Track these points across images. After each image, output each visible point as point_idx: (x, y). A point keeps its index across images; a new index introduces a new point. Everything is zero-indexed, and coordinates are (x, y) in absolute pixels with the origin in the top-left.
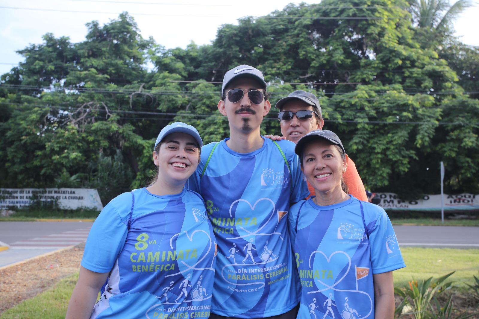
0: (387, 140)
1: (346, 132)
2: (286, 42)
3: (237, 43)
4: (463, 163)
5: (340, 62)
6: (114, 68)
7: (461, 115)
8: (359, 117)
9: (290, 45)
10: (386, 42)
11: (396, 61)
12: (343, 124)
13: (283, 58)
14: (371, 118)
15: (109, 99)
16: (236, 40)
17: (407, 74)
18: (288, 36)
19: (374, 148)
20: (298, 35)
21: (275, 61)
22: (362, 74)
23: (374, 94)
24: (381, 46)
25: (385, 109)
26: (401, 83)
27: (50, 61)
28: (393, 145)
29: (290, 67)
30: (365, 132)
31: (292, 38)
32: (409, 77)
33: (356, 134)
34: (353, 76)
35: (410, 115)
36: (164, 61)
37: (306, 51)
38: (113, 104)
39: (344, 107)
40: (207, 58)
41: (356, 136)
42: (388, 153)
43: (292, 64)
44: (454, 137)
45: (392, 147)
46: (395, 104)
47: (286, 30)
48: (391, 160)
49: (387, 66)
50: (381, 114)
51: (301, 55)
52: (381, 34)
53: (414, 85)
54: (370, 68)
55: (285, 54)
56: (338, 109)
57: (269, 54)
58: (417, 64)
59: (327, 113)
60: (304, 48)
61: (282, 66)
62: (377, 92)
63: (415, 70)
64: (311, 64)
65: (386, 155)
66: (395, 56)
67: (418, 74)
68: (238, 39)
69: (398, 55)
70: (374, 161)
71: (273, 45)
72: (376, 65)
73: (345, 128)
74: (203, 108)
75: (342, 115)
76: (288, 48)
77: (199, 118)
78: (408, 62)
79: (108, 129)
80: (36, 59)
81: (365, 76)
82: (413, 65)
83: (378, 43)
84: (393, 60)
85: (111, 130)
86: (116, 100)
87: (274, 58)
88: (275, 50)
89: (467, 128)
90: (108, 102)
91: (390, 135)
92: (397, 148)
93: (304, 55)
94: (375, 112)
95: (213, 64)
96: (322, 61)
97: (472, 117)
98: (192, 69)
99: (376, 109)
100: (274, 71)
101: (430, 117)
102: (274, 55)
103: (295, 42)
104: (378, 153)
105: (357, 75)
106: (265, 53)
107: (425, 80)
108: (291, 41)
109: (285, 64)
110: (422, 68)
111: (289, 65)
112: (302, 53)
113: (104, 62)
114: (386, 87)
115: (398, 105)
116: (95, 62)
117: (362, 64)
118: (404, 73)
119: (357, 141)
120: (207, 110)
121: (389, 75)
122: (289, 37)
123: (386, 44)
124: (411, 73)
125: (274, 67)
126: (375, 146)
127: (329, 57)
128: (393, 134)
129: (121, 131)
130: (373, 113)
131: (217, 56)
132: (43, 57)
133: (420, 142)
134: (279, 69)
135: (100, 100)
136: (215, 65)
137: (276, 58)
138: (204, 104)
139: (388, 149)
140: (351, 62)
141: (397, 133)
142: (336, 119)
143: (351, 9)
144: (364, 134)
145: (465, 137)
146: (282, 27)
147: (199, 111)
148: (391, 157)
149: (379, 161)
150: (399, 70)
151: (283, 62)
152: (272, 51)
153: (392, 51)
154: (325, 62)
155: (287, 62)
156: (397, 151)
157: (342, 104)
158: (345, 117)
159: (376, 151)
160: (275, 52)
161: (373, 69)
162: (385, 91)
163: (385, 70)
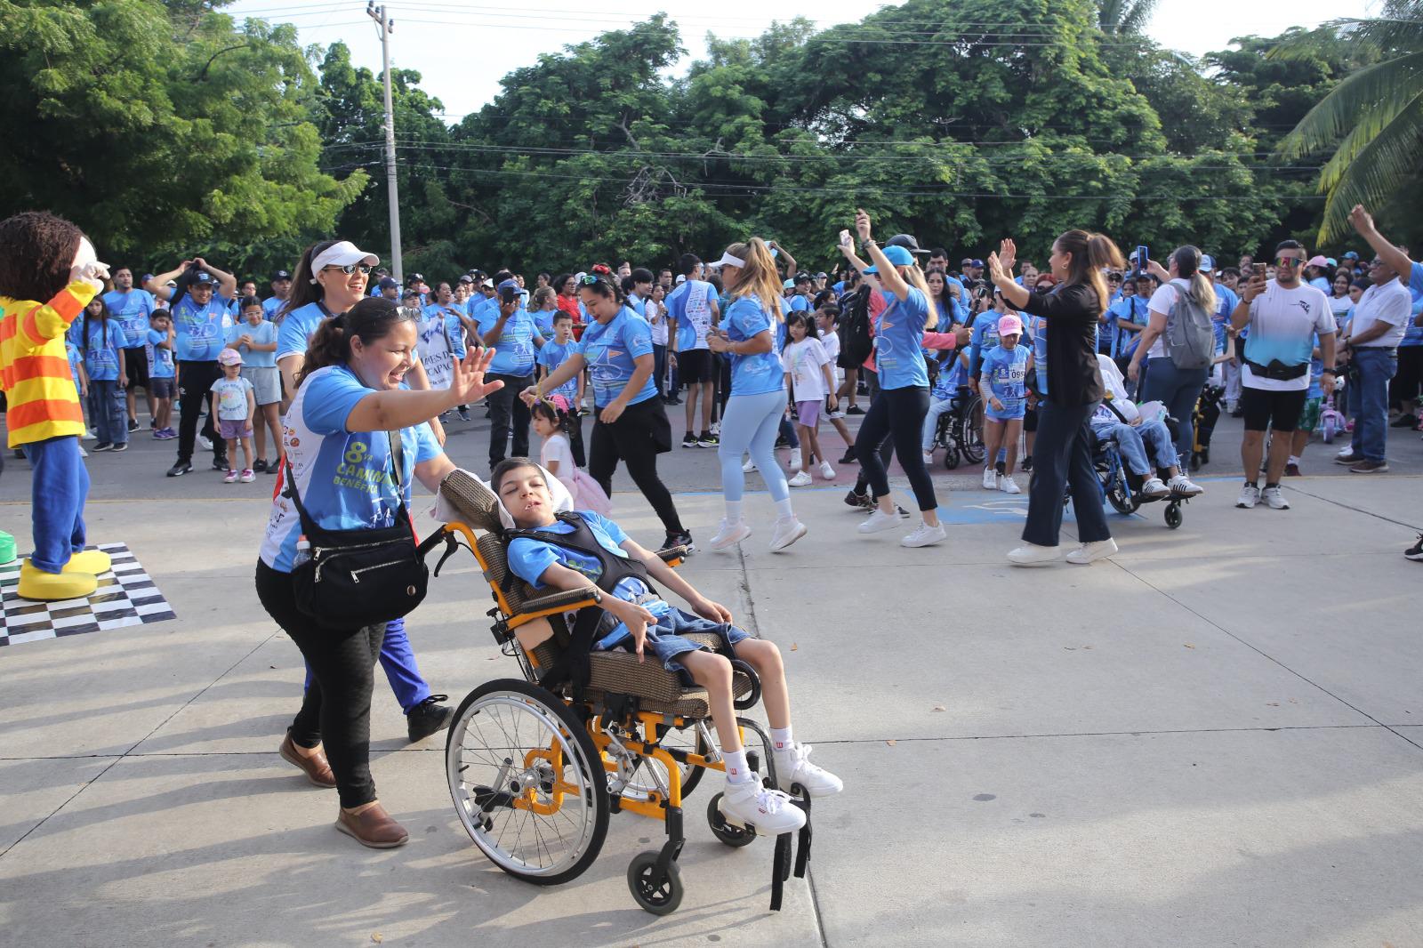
2: (916, 65)
3: (844, 68)
4: (1161, 248)
5: (999, 101)
7: (1164, 182)
8: (1033, 188)
9: (923, 71)
10: (1066, 69)
11: (1078, 100)
12: (1011, 198)
13: (911, 89)
14: (1048, 190)
16: (843, 64)
17: (1092, 118)
18: (917, 54)
20: (935, 55)
21: (899, 96)
23: (1049, 151)
24: (1058, 75)
25: (1067, 177)
26: (1083, 132)
27: (559, 100)
29: (922, 106)
30: (1040, 208)
31: (925, 59)
32: (1094, 122)
33: (1028, 212)
34: (1014, 120)
35: (1100, 186)
37: (947, 81)
39: (1010, 173)
40: (791, 88)
41: (1028, 214)
43: (925, 100)
44: (1153, 214)
46: (1079, 169)
47: (915, 45)
49: (1065, 107)
50: (1062, 184)
51: (939, 87)
52: (1059, 59)
53: (1101, 136)
55: (914, 84)
57: (889, 83)
58: (1106, 103)
59: (990, 184)
60: (943, 75)
61: (910, 103)
62: (1053, 147)
63: (1104, 112)
64: (953, 101)
66: (1077, 92)
67: (1108, 119)
68: (847, 61)
69: (1083, 90)
71: (896, 69)
72: (1050, 106)
73: (1011, 202)
75: (1008, 184)
76: (920, 74)
78: (1094, 100)
80: (539, 97)
81: (1033, 121)
82: (1101, 105)
83: (1054, 71)
84: (1075, 98)
87: (896, 90)
88: (898, 76)
89: (1170, 201)
91: (1071, 212)
93: (943, 87)
94: (1053, 179)
96: (972, 98)
97: (1178, 185)
99: (1053, 174)
100: (899, 111)
101: (1125, 187)
102: (895, 85)
103: (931, 67)
106: (882, 82)
107: (1116, 128)
108: (925, 66)
110: (1115, 108)
111: (920, 102)
112: (940, 86)
114: (1064, 141)
115: (1084, 170)
117: (1028, 102)
118: (1087, 115)
119: (1030, 221)
121: (1066, 118)
122: (921, 58)
123: (1066, 73)
124: (1099, 117)
126: (1053, 227)
127: (980, 91)
130: (1050, 181)
131: (811, 86)
132: (547, 92)
133: (1112, 222)
134: (904, 108)
135: (657, 163)
137: (900, 90)
138: (810, 167)
142: (1000, 190)
143: (1019, 20)
144: (1039, 211)
145: (1168, 214)
146: (910, 40)
147: (805, 179)
150: (1081, 113)
151: (910, 97)
152: (894, 79)
153: (1074, 84)
154: (975, 99)
155: (917, 97)
157: (1008, 168)
158: (1013, 186)
160: (898, 81)
162: (1065, 147)
163: (1062, 112)
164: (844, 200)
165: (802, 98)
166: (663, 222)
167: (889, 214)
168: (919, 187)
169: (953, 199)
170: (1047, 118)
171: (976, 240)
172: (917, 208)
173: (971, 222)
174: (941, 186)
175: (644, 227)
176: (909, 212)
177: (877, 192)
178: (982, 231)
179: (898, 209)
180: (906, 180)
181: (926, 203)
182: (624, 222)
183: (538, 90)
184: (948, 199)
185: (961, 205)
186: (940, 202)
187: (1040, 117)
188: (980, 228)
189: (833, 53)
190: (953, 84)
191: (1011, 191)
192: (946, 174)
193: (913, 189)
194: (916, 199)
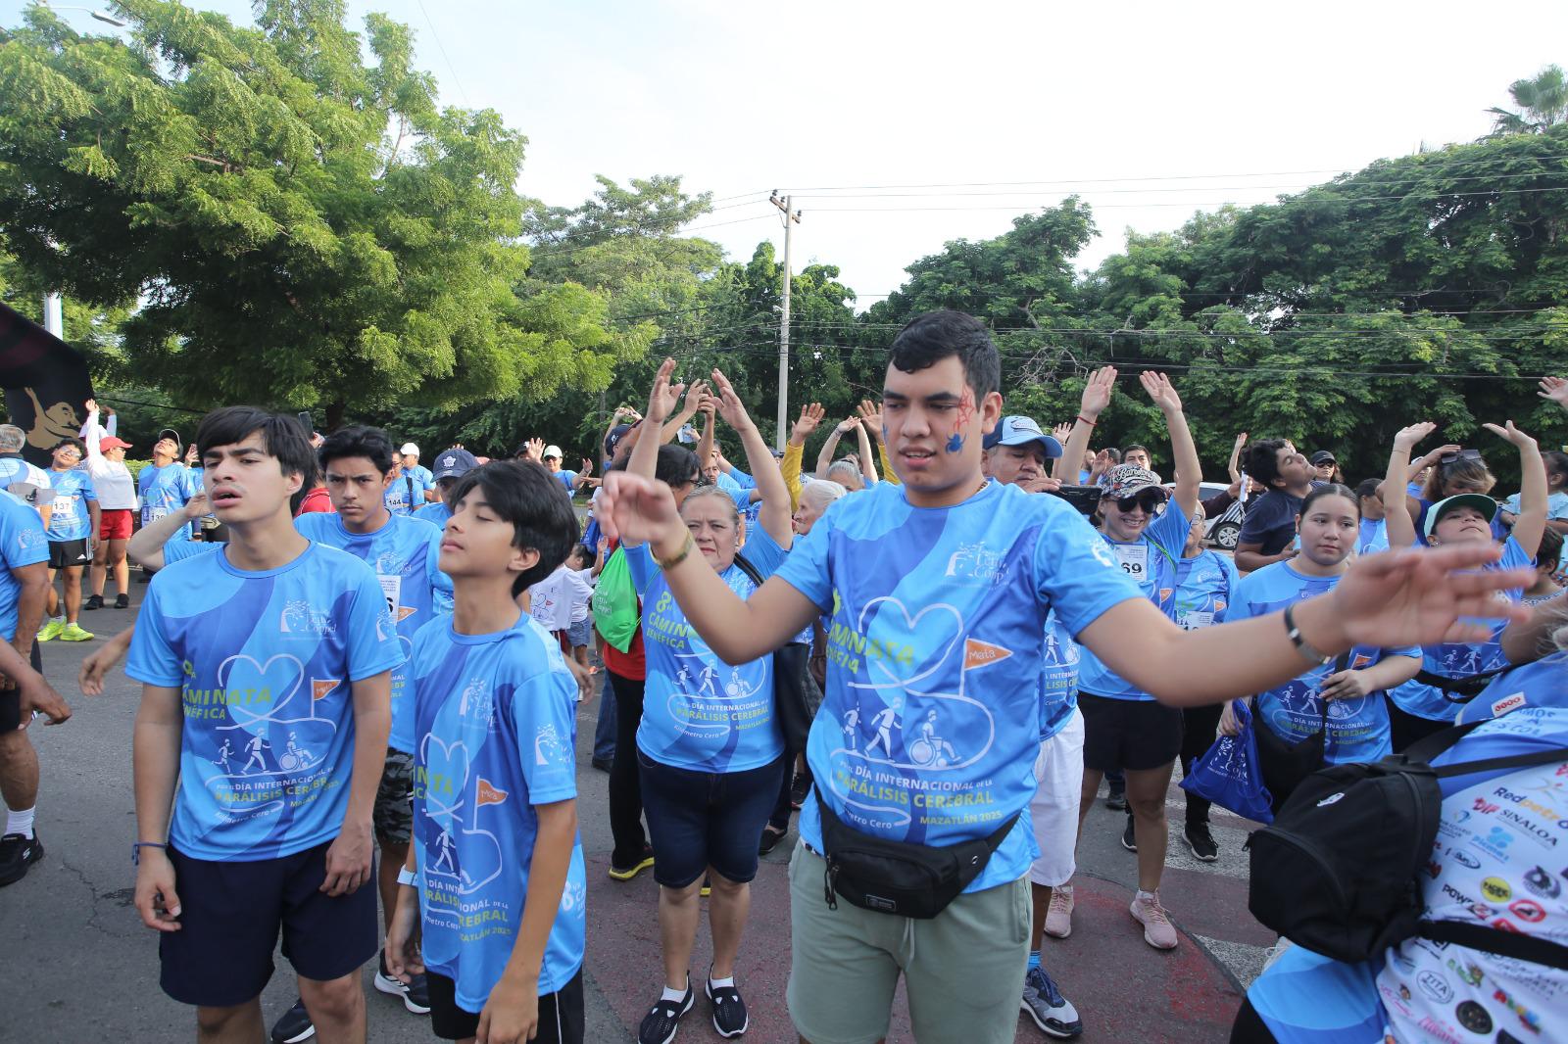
1: (1521, 394)
2: (1377, 232)
3: (1283, 240)
5: (1498, 267)
9: (1386, 238)
13: (1369, 261)
16: (1282, 235)
18: (1381, 221)
20: (1405, 219)
21: (1353, 268)
27: (961, 283)
31: (1392, 225)
37: (1421, 249)
40: (1216, 265)
47: (1377, 211)
51: (1409, 255)
54: (1560, 275)
55: (1373, 253)
57: (1341, 255)
68: (1287, 232)
71: (1350, 239)
73: (1521, 387)
75: (1518, 364)
76: (1383, 243)
80: (941, 281)
87: (1350, 261)
88: (1353, 246)
93: (1415, 255)
96: (1456, 265)
100: (1352, 285)
102: (1347, 257)
103: (1398, 232)
105: (1529, 288)
106: (1331, 254)
108: (1390, 232)
111: (1382, 273)
112: (1411, 254)
122: (1385, 224)
125: (1350, 279)
127: (1469, 257)
131: (1241, 261)
132: (950, 277)
134: (1359, 281)
137: (1355, 261)
142: (1505, 371)
143: (1535, 166)
146: (1371, 205)
152: (1348, 250)
160: (1353, 251)
164: (1281, 382)
165: (1230, 275)
166: (1059, 404)
167: (1342, 399)
168: (1385, 366)
169: (1434, 382)
171: (1466, 434)
172: (1379, 392)
173: (1460, 410)
174: (1419, 366)
175: (1037, 409)
176: (1370, 397)
177: (1326, 373)
178: (1474, 422)
179: (1355, 393)
180: (1365, 360)
182: (1014, 404)
183: (941, 275)
184: (1426, 383)
185: (1443, 390)
186: (1414, 387)
187: (1561, 283)
188: (1473, 418)
189: (1271, 224)
190: (1430, 251)
191: (1520, 373)
192: (1425, 352)
193: (1374, 369)
194: (1380, 382)
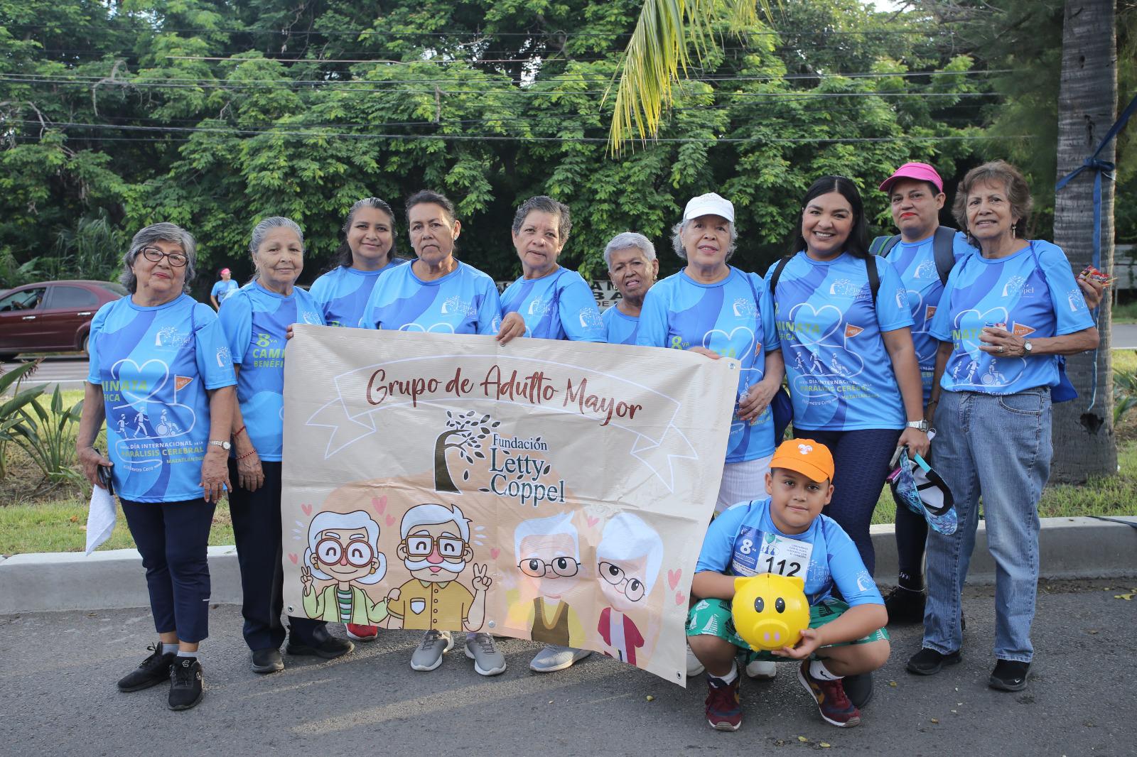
0: (622, 174)
4: (763, 216)
6: (58, 23)
7: (764, 122)
8: (566, 128)
12: (536, 144)
14: (589, 131)
15: (46, 94)
19: (596, 192)
22: (589, 36)
28: (633, 184)
29: (443, 22)
30: (579, 159)
33: (561, 163)
34: (572, 41)
36: (171, 8)
38: (56, 107)
39: (539, 109)
41: (561, 167)
42: (622, 200)
43: (448, 15)
44: (748, 166)
45: (630, 189)
48: (627, 214)
56: (532, 113)
59: (500, 122)
61: (428, 19)
65: (618, 205)
70: (595, 218)
74: (253, 114)
77: (244, 137)
79: (41, 163)
81: (592, 41)
85: (48, 163)
86: (63, 97)
89: (770, 148)
90: (44, 102)
92: (638, 191)
94: (598, 118)
95: (282, 14)
97: (785, 126)
98: (239, 25)
101: (702, 126)
104: (602, 201)
109: (433, 16)
113: (33, 8)
116: (10, 8)
117: (588, 15)
119: (561, 178)
120: (261, 117)
126: (597, 186)
128: (632, 162)
129: (71, 166)
133: (678, 177)
135: (22, 96)
136: (285, 16)
138: (255, 104)
139: (620, 192)
140: (568, 13)
141: (640, 159)
144: (577, 163)
145: (766, 166)
148: (626, 208)
149: (605, 217)
151: (428, 11)
155: (439, 11)
156: (638, 195)
157: (536, 103)
159: (598, 197)
161: (609, 27)
170: (613, 37)
181: (409, 152)
